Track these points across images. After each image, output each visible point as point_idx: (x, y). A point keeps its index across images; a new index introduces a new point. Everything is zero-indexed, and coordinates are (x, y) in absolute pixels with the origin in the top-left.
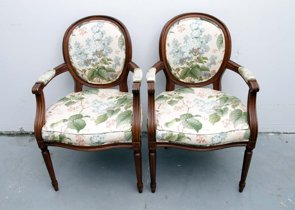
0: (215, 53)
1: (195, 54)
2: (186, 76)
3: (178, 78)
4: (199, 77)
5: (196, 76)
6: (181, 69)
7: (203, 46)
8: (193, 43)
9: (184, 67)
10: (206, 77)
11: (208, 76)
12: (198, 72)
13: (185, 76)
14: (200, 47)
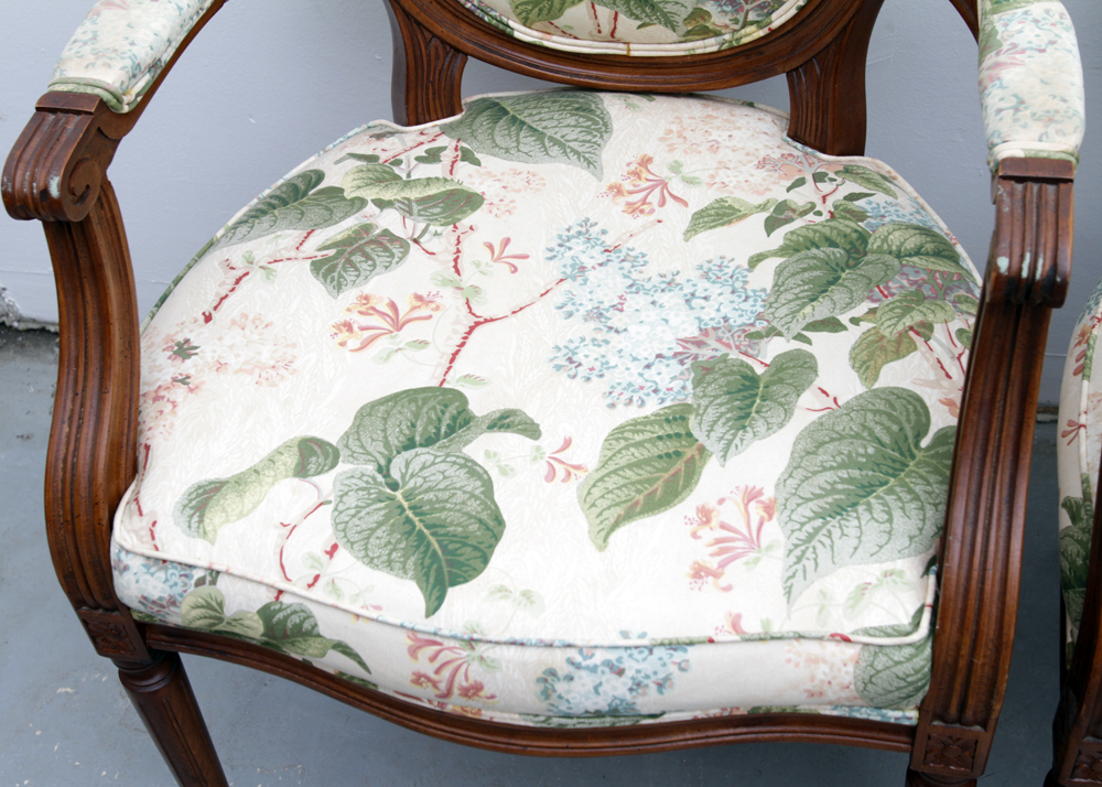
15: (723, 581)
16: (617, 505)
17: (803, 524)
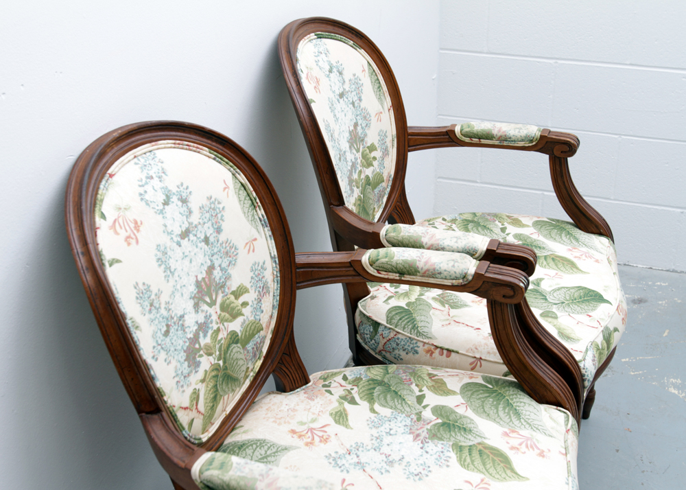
15: (546, 450)
16: (505, 472)
17: (522, 424)
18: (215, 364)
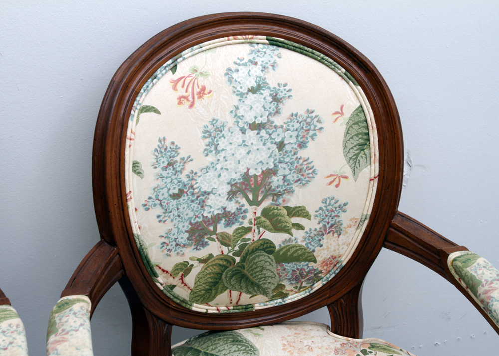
0: (337, 186)
1: (256, 196)
2: (217, 289)
3: (184, 301)
4: (273, 287)
5: (259, 286)
6: (195, 263)
7: (287, 160)
8: (243, 151)
9: (211, 256)
10: (299, 285)
11: (309, 279)
12: (270, 267)
13: (213, 292)
14: (276, 166)
18: (227, 255)
